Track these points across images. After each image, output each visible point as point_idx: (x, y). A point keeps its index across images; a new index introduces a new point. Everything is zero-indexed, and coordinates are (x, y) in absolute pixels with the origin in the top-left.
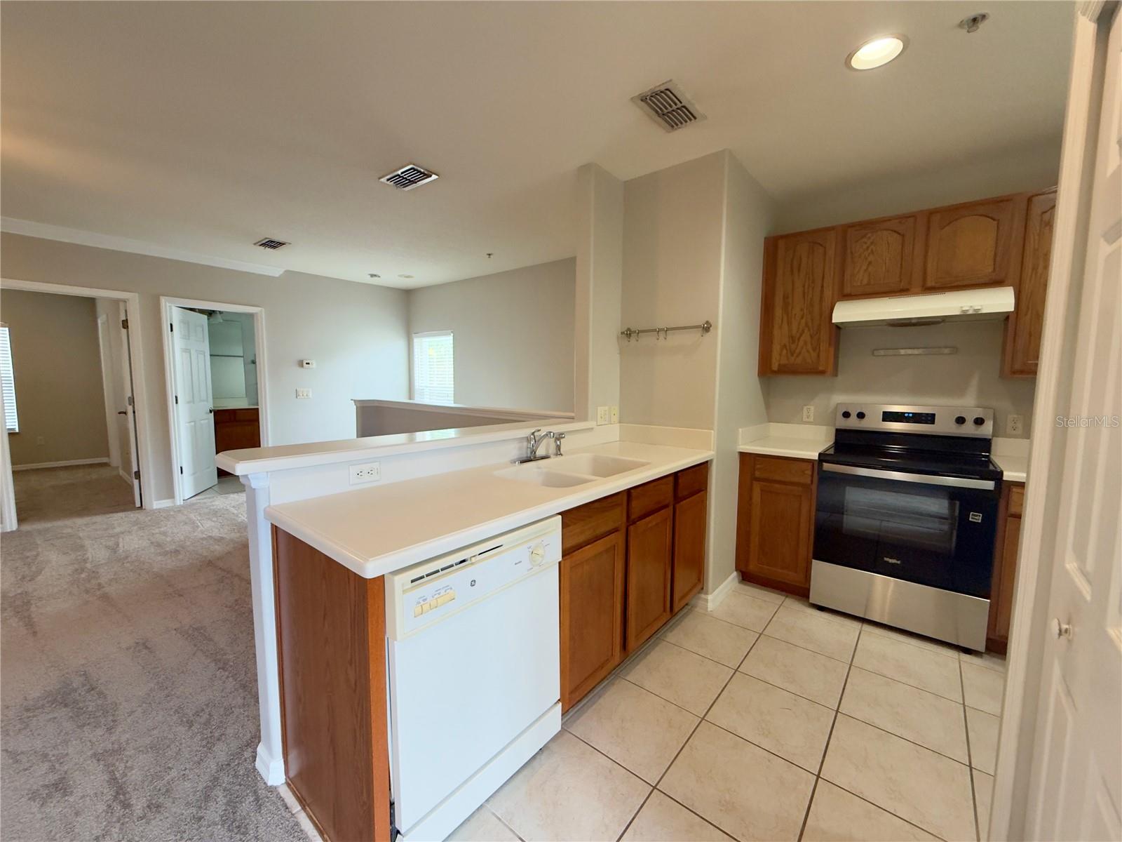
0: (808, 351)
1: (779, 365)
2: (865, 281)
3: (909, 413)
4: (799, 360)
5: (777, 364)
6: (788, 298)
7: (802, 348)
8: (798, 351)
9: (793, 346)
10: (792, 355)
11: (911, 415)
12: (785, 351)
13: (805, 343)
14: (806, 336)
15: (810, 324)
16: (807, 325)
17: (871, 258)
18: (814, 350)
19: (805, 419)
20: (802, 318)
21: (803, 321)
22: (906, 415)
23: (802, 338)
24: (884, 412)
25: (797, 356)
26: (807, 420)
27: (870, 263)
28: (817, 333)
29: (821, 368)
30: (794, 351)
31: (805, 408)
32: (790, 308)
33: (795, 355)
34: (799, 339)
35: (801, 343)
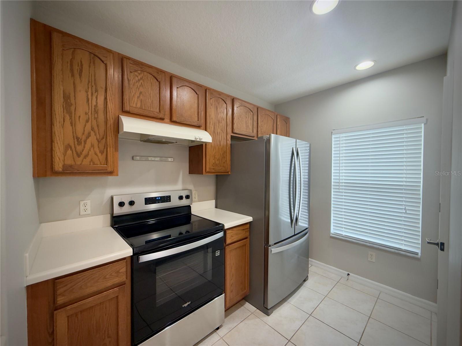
0: (96, 154)
1: (64, 166)
2: (139, 105)
3: (158, 197)
4: (86, 162)
5: (61, 165)
6: (69, 97)
7: (90, 150)
8: (84, 153)
9: (79, 148)
10: (79, 156)
11: (159, 198)
12: (69, 152)
13: (92, 146)
14: (93, 139)
15: (96, 128)
16: (92, 129)
17: (141, 89)
18: (102, 152)
19: (82, 213)
20: (87, 121)
21: (89, 125)
22: (157, 198)
23: (89, 141)
24: (145, 198)
25: (85, 157)
26: (85, 213)
27: (141, 93)
28: (103, 138)
29: (109, 169)
30: (81, 153)
31: (82, 203)
32: (73, 108)
33: (82, 156)
34: (85, 142)
35: (88, 145)
